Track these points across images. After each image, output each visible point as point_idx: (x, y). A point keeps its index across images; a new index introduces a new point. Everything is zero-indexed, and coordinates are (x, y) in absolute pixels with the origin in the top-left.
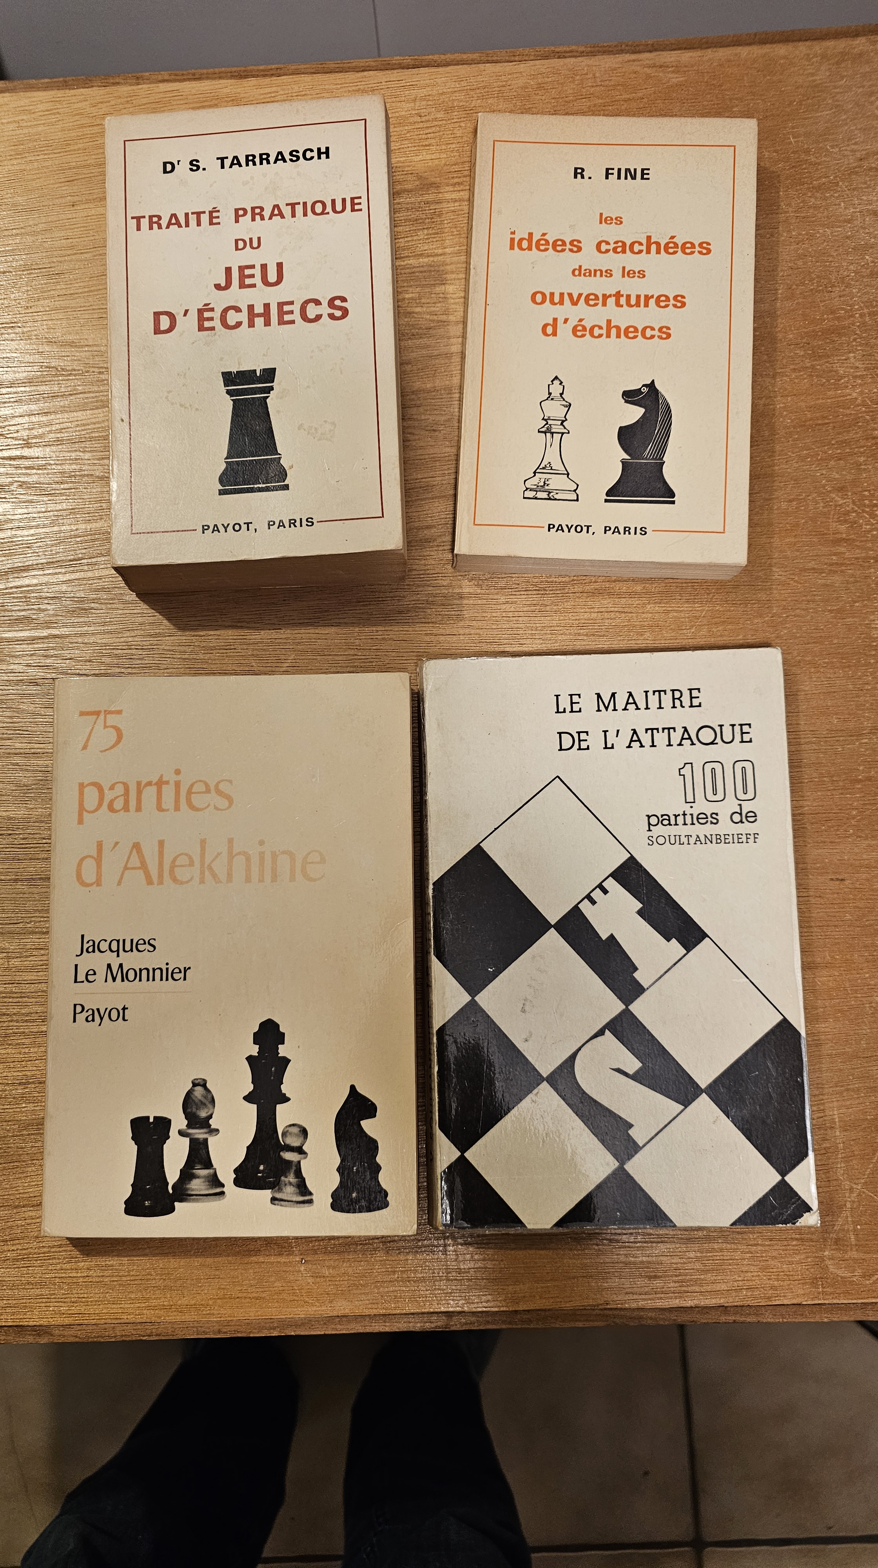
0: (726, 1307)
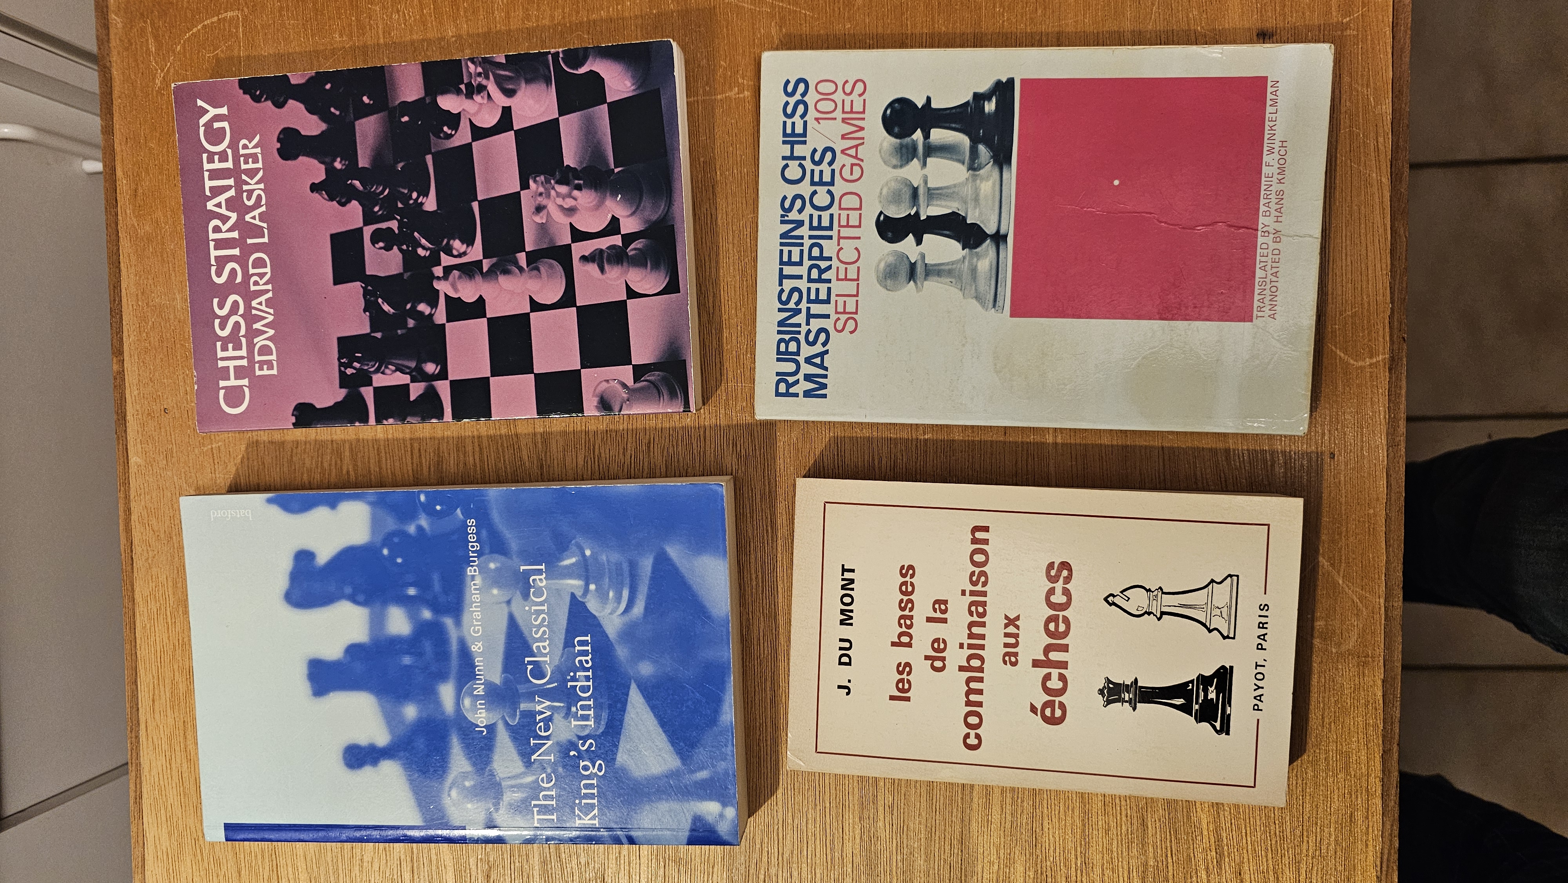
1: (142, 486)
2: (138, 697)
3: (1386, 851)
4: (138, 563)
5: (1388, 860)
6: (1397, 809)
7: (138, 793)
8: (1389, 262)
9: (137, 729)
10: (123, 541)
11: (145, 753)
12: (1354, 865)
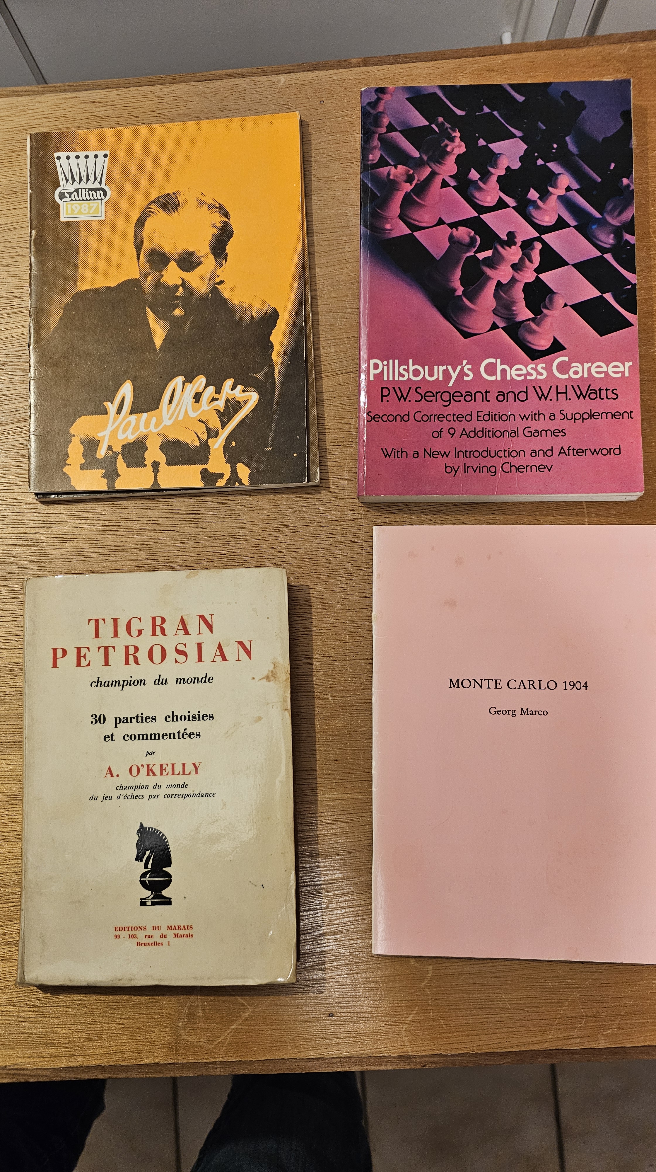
0: (104, 1066)
1: (262, 85)
2: (95, 90)
3: (25, 1072)
4: (201, 86)
5: (19, 1075)
6: (59, 1079)
7: (21, 93)
8: (484, 1051)
9: (71, 90)
10: (218, 72)
11: (52, 98)
12: (14, 1049)
